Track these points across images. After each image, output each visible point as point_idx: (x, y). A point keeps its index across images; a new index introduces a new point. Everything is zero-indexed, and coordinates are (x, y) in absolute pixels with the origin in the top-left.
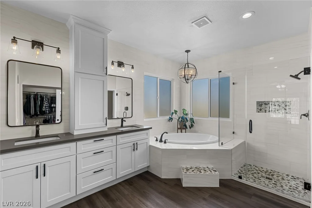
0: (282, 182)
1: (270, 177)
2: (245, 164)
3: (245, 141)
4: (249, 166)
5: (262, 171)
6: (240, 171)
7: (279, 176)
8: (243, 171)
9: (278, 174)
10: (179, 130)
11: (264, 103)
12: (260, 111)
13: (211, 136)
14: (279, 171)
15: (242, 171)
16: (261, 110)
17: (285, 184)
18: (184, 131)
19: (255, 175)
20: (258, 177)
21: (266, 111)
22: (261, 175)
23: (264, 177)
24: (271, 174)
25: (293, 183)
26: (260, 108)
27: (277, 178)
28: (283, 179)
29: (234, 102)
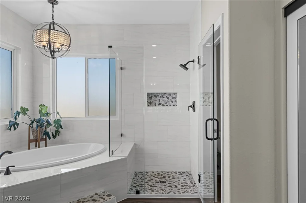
0: (175, 181)
1: (163, 180)
2: (136, 174)
3: (135, 144)
4: (140, 174)
5: (154, 176)
6: (133, 184)
7: (170, 176)
8: (137, 182)
9: (168, 174)
10: (33, 144)
11: (154, 95)
12: (149, 105)
13: (93, 145)
14: (168, 171)
15: (136, 184)
16: (150, 103)
17: (177, 183)
18: (42, 143)
19: (150, 183)
20: (153, 184)
21: (155, 104)
22: (155, 181)
23: (158, 182)
24: (163, 176)
25: (182, 179)
26: (149, 101)
27: (169, 179)
28: (173, 178)
29: (122, 93)
